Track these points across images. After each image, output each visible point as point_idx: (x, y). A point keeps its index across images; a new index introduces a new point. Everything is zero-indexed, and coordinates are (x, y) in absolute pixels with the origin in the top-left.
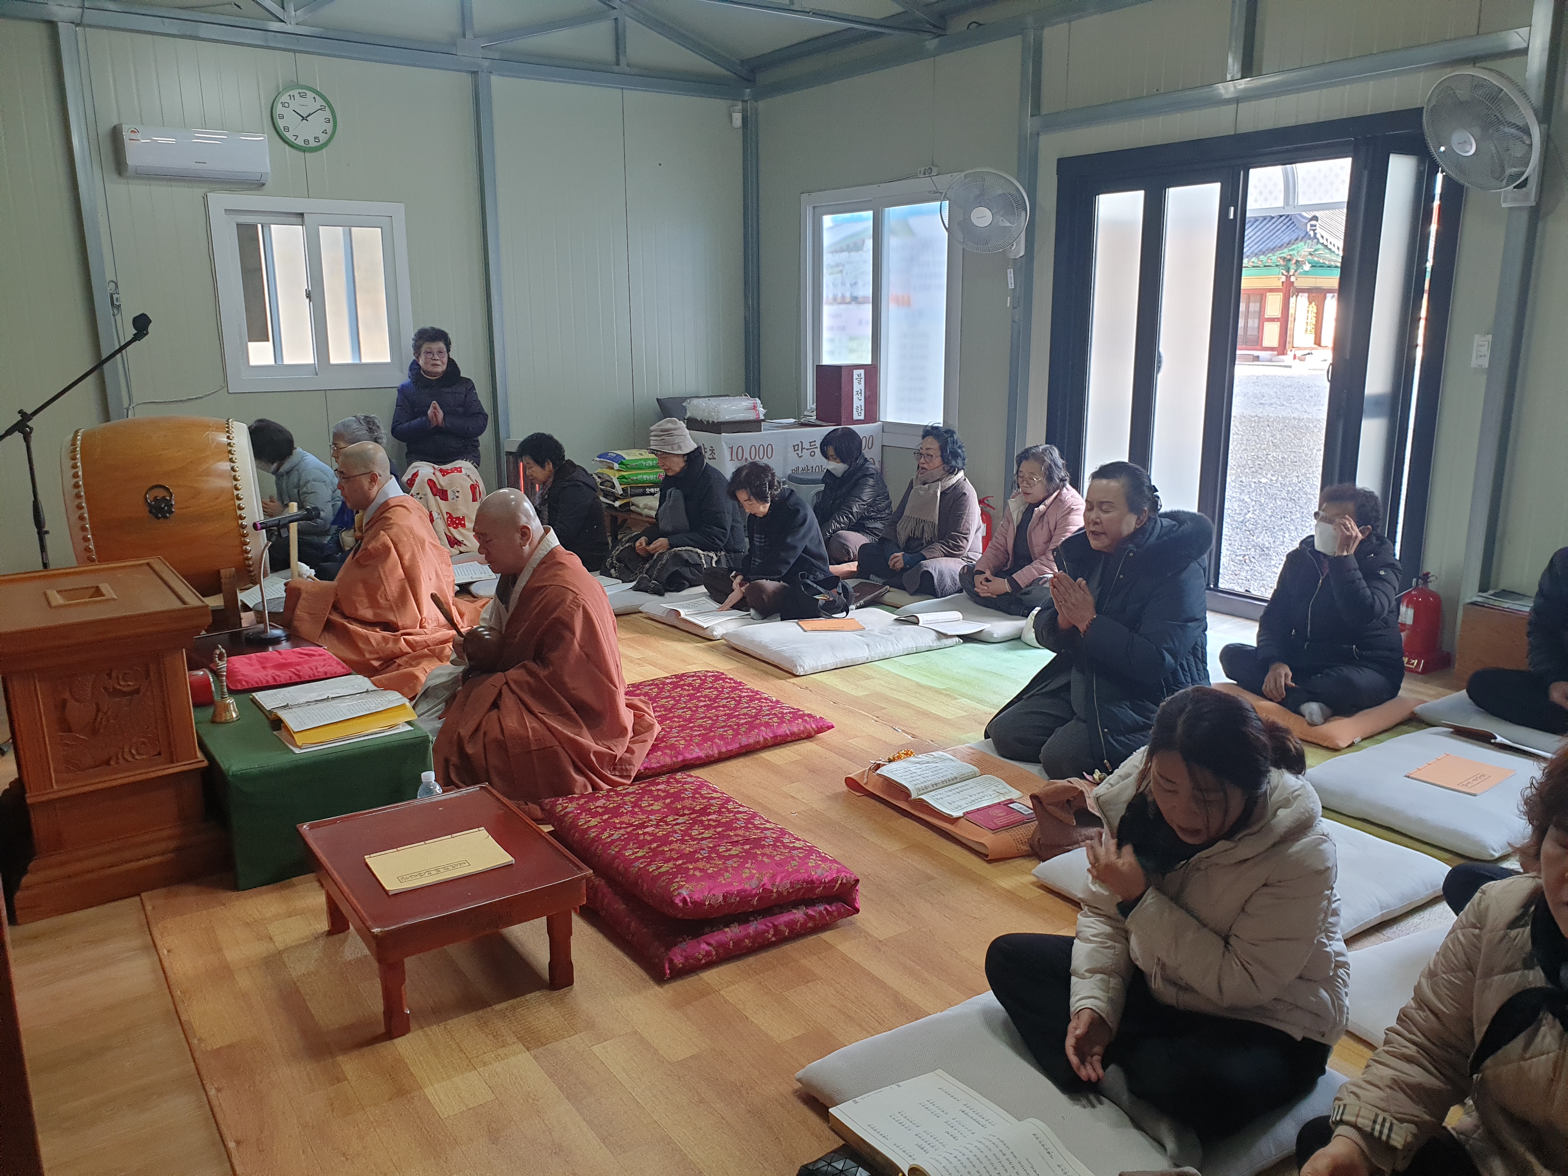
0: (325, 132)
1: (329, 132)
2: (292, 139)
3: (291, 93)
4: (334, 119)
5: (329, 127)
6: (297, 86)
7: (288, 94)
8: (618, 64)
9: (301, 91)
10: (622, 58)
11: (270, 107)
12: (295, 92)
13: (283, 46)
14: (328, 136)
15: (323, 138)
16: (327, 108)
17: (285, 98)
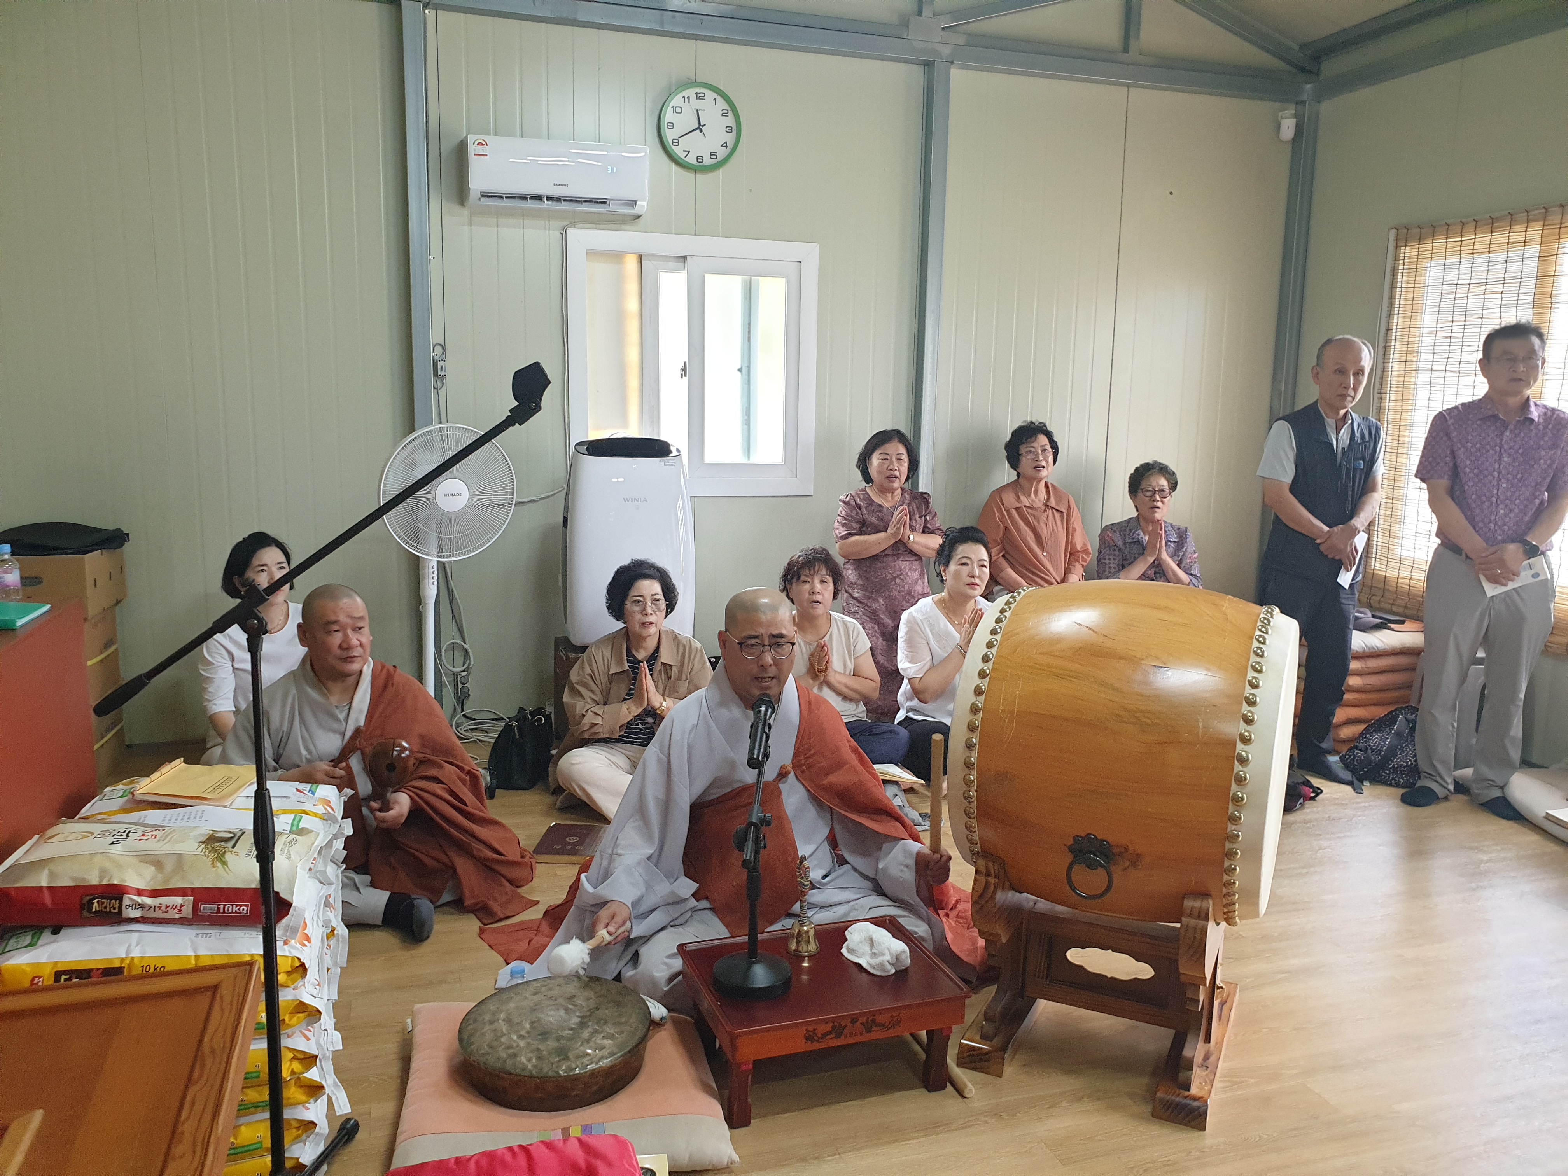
0: (725, 145)
1: (730, 145)
2: (682, 155)
3: (686, 93)
4: (737, 129)
5: (730, 138)
6: (695, 83)
7: (681, 95)
8: (1126, 49)
9: (698, 90)
10: (1133, 42)
11: (657, 113)
12: (691, 92)
13: (682, 30)
14: (729, 150)
15: (722, 153)
16: (730, 113)
17: (677, 101)
